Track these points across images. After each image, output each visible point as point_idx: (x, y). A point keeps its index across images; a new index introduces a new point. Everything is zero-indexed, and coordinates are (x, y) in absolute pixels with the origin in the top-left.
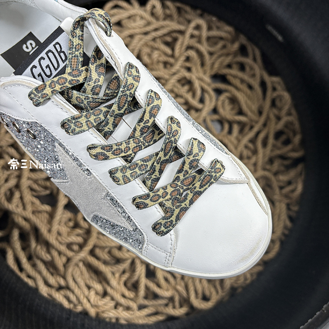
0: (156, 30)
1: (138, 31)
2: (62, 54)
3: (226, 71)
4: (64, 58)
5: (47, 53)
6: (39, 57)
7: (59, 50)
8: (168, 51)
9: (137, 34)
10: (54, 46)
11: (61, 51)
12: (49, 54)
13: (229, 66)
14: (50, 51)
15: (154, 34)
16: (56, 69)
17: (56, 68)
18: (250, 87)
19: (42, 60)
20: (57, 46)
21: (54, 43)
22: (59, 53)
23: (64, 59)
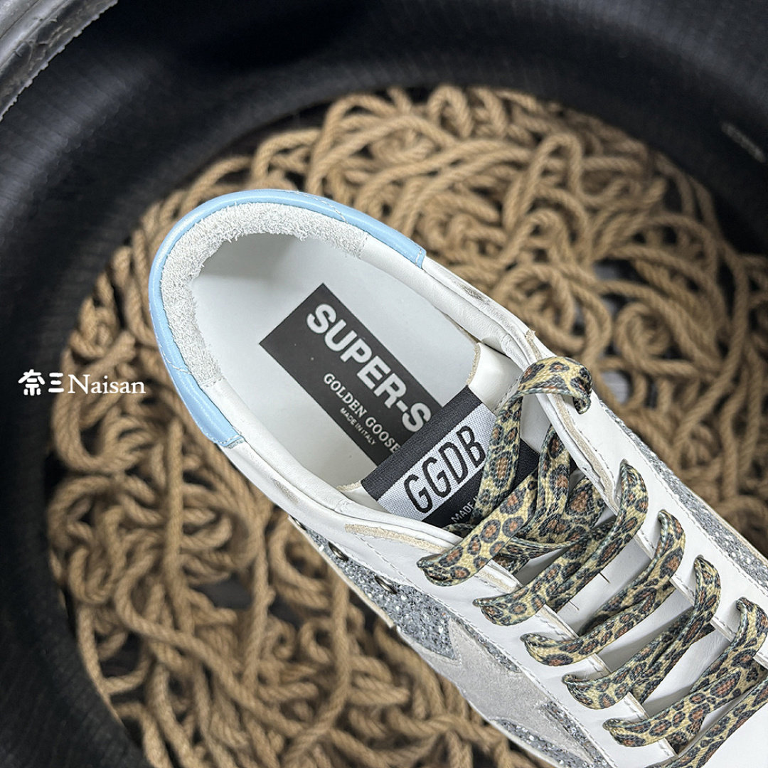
0: (456, 163)
1: (412, 169)
2: (474, 450)
3: (631, 251)
4: (477, 457)
5: (441, 450)
6: (425, 458)
7: (468, 442)
8: (489, 213)
9: (411, 177)
10: (459, 434)
11: (472, 443)
12: (445, 452)
13: (639, 238)
14: (449, 445)
15: (451, 175)
16: (459, 480)
17: (460, 476)
18: (693, 286)
19: (431, 464)
20: (466, 435)
21: (458, 428)
22: (468, 448)
23: (477, 460)
